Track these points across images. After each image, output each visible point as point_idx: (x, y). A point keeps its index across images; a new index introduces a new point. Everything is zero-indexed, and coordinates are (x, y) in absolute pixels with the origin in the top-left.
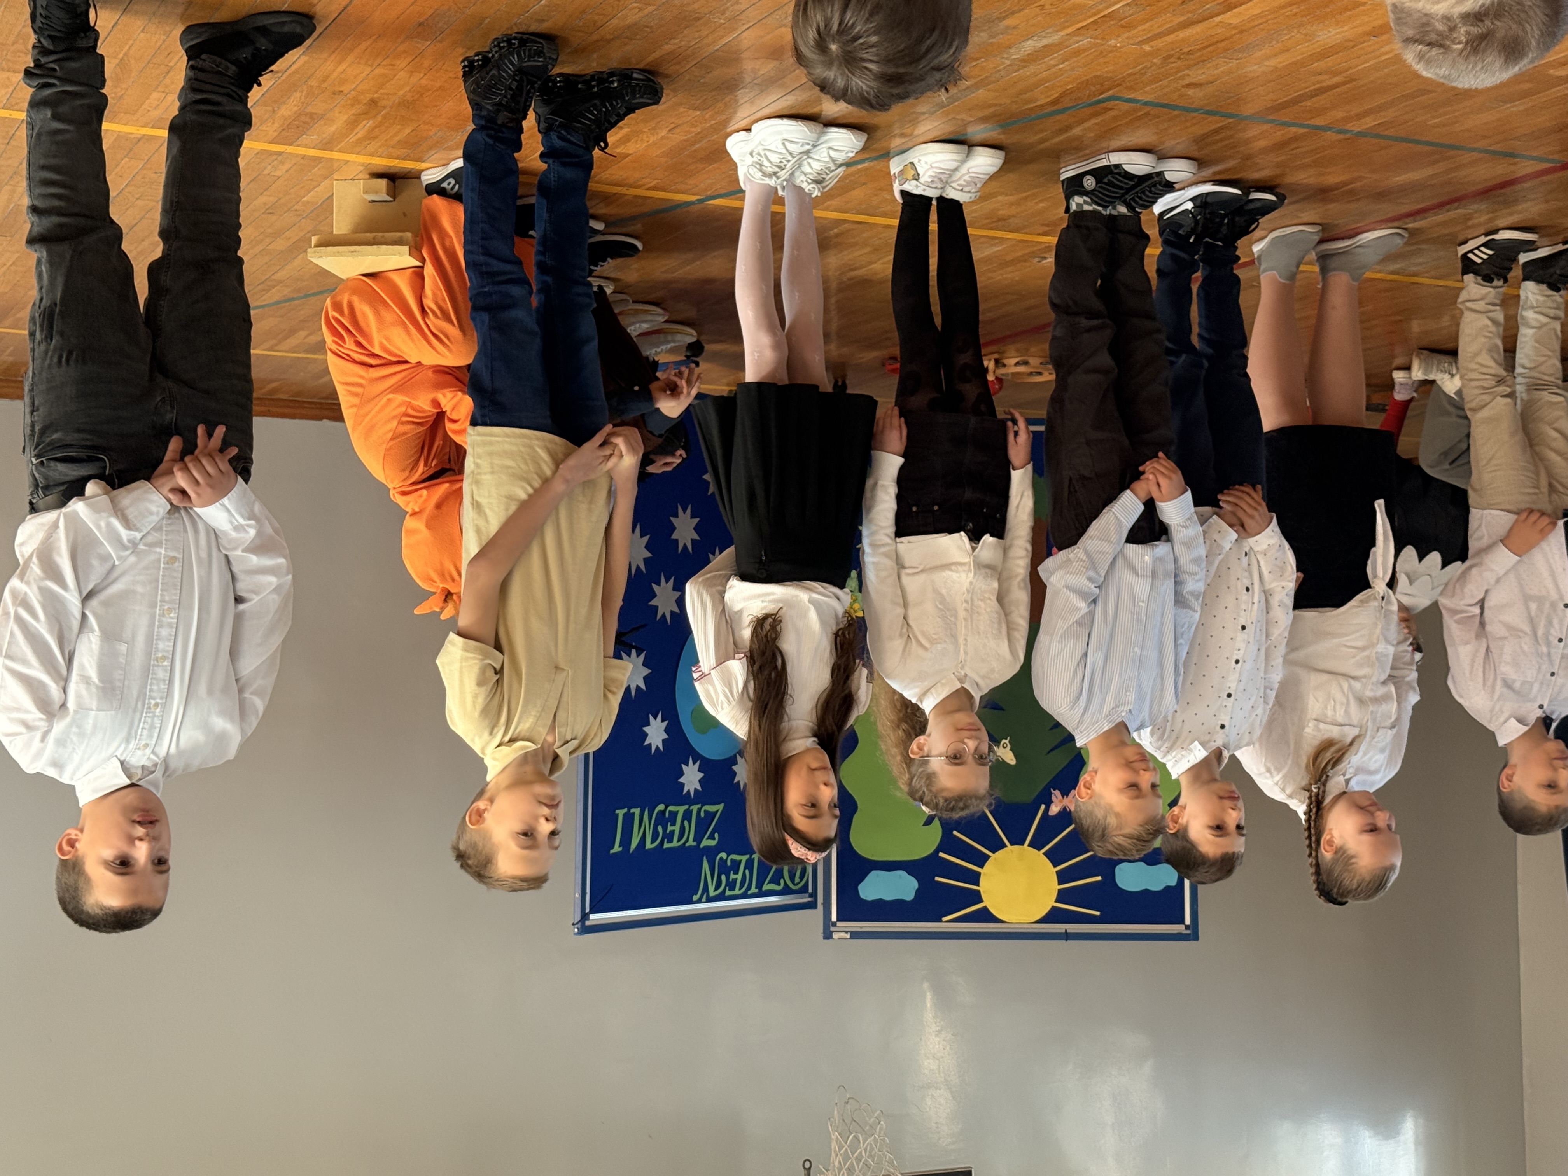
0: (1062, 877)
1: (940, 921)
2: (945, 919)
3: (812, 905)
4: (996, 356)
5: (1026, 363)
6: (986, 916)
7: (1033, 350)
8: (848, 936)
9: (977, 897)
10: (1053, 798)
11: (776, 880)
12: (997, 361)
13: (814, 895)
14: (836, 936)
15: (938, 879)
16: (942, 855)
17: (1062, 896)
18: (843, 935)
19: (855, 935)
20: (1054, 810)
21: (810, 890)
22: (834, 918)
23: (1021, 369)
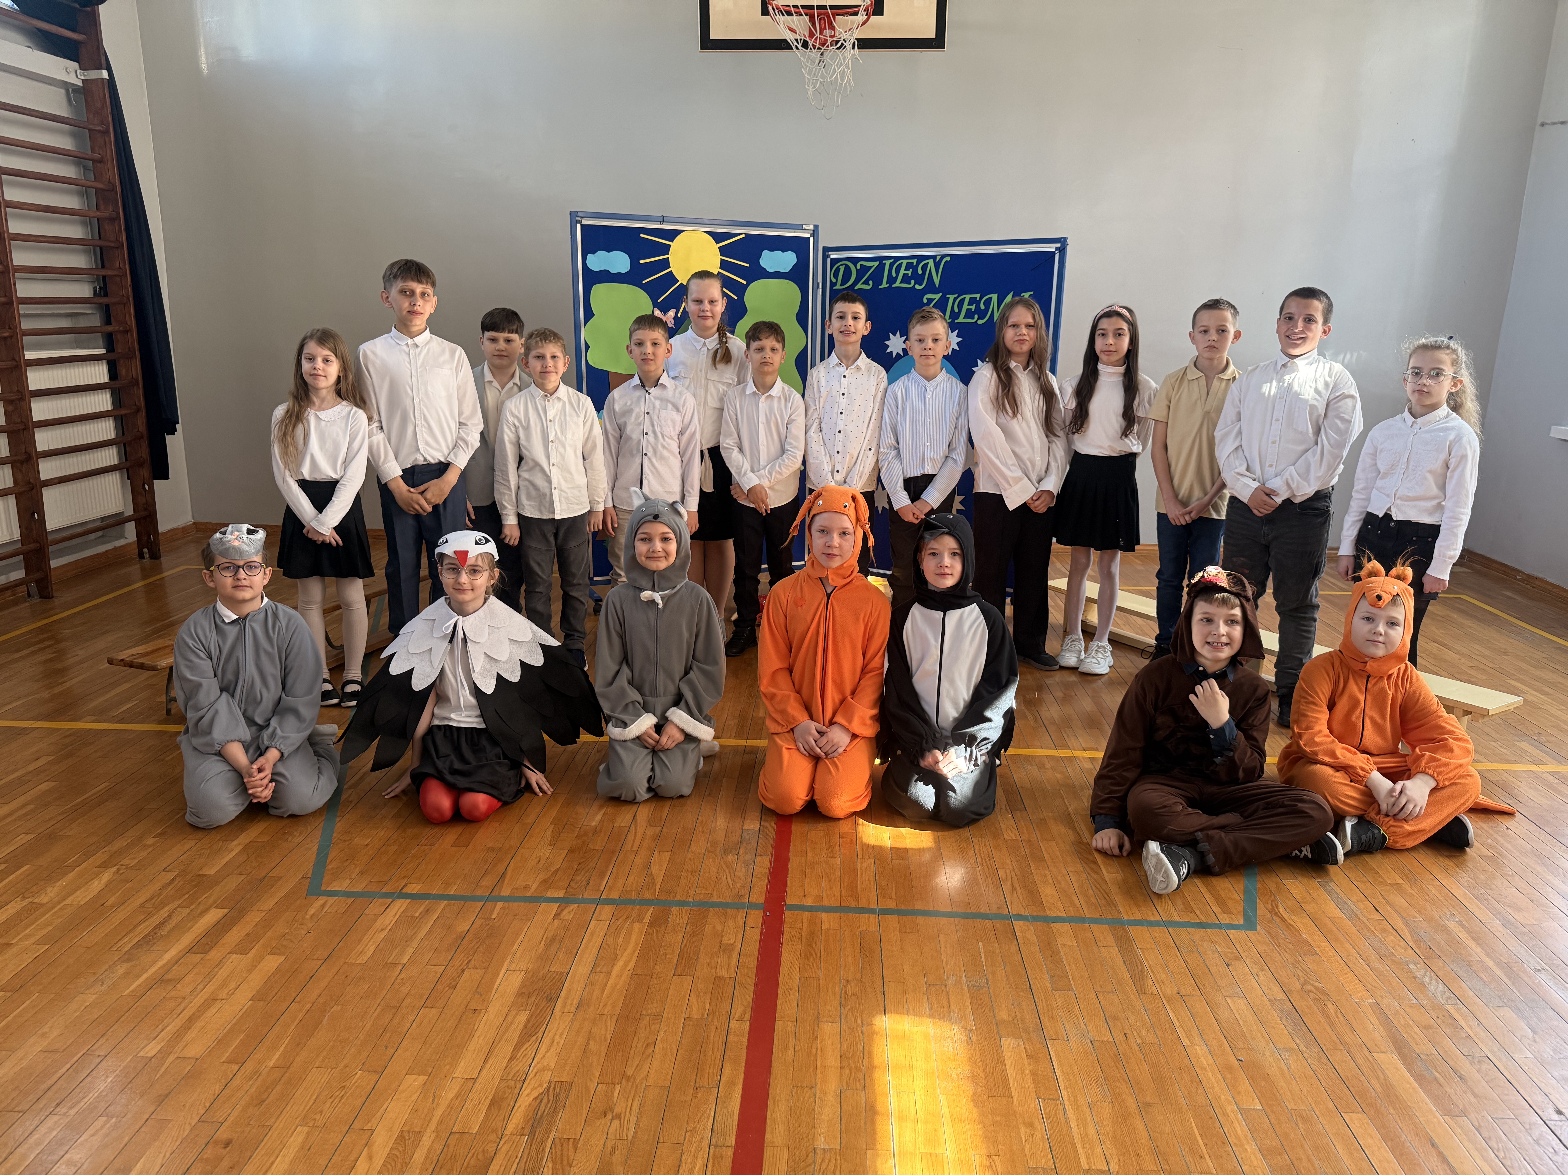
0: (666, 264)
1: (746, 235)
2: (743, 236)
3: (826, 250)
6: (717, 237)
8: (804, 226)
9: (723, 251)
10: (673, 321)
11: (866, 269)
13: (825, 257)
14: (812, 227)
15: (747, 265)
16: (745, 282)
17: (666, 249)
18: (807, 228)
19: (799, 227)
20: (672, 313)
21: (829, 260)
22: (812, 239)
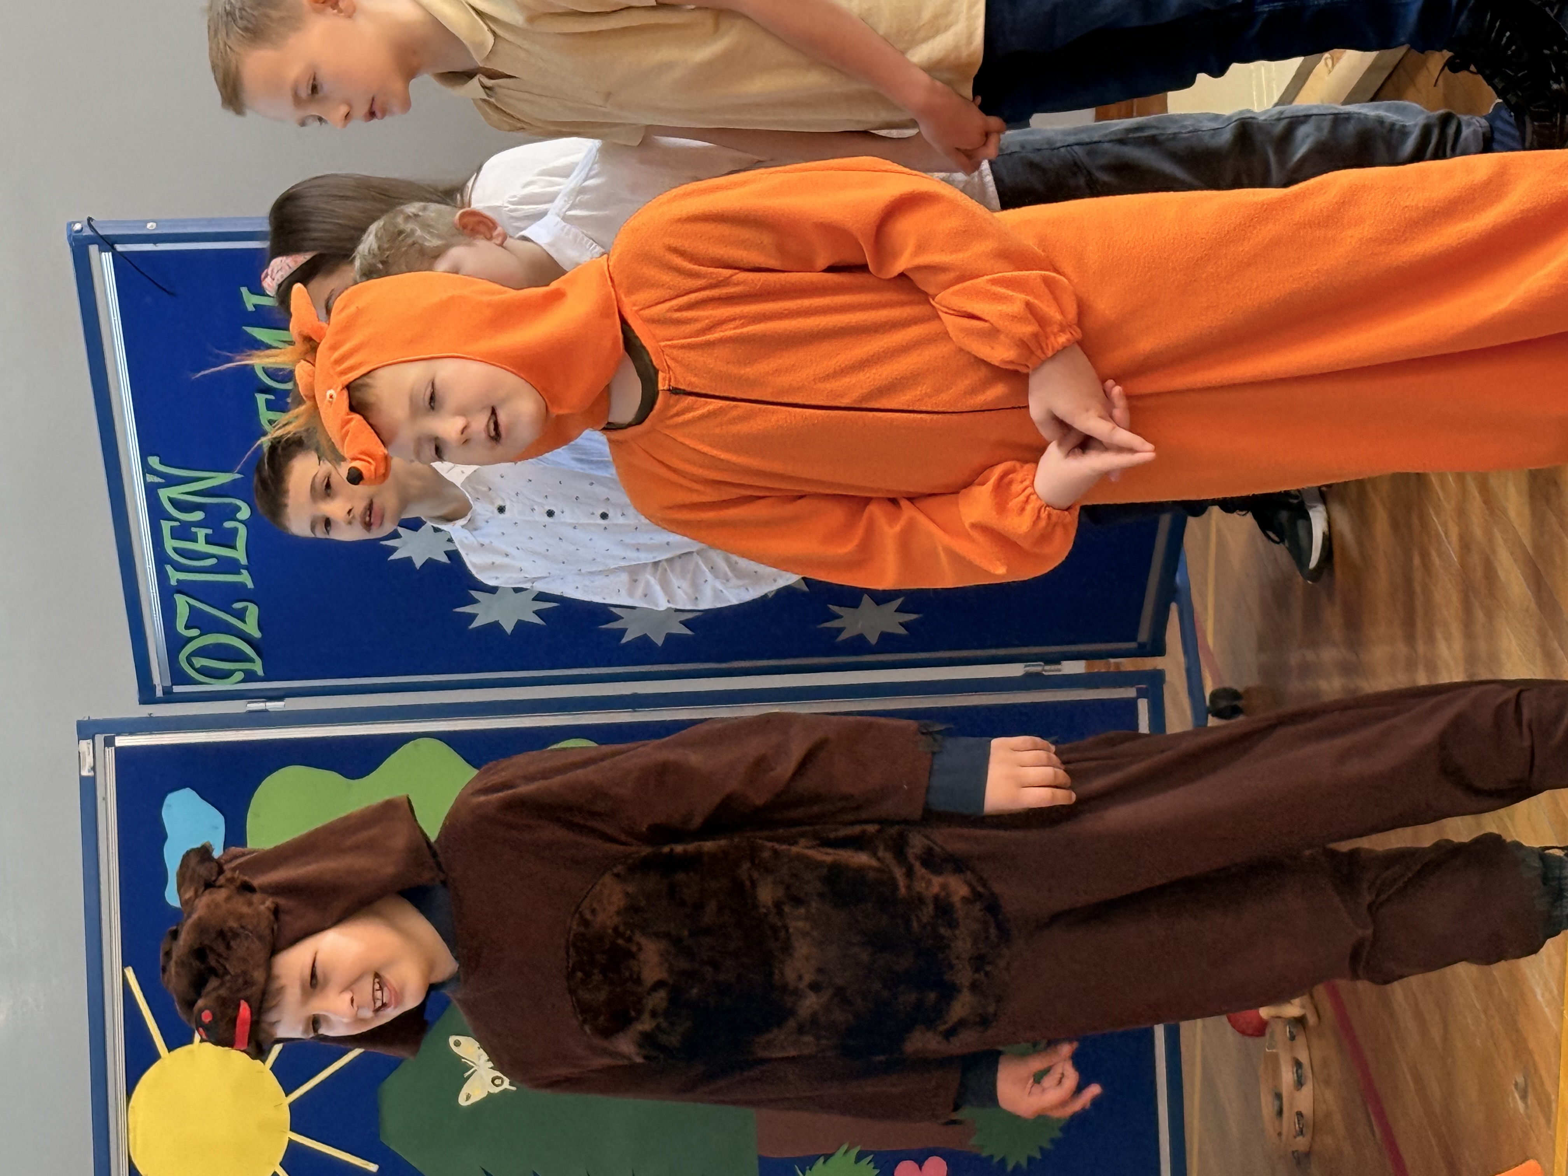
1: (125, 965)
2: (131, 974)
4: (1312, 1020)
5: (1299, 1083)
6: (140, 1058)
7: (1329, 1095)
8: (85, 773)
9: (179, 1038)
12: (1300, 1021)
13: (169, 697)
14: (85, 746)
18: (89, 760)
19: (88, 787)
21: (177, 689)
22: (122, 741)
23: (1288, 1076)
